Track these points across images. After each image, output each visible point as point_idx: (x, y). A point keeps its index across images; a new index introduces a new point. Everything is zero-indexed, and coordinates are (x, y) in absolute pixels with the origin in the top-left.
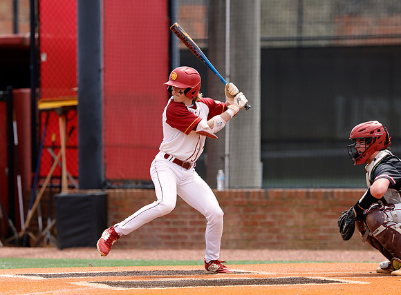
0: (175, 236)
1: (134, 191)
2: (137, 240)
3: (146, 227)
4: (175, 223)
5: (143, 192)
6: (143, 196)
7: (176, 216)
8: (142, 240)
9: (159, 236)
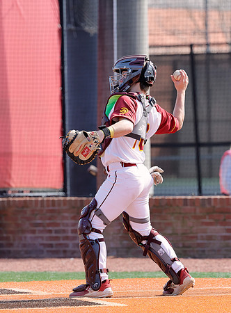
0: (57, 245)
1: (17, 199)
2: (20, 249)
3: (29, 235)
4: (56, 232)
5: (25, 201)
6: (25, 204)
7: (58, 225)
8: (25, 249)
9: (42, 244)
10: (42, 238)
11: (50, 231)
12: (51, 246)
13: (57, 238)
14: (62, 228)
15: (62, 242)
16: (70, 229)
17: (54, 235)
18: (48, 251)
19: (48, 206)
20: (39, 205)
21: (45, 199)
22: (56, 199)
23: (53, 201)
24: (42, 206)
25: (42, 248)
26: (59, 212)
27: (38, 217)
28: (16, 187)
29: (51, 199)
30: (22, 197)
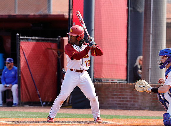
0: (123, 104)
1: (106, 83)
2: (106, 105)
3: (111, 99)
4: (123, 98)
5: (109, 84)
6: (109, 86)
7: (123, 95)
8: (109, 105)
9: (116, 104)
10: (116, 101)
11: (120, 98)
12: (120, 104)
13: (123, 101)
14: (125, 96)
15: (125, 103)
16: (129, 97)
17: (122, 99)
18: (119, 107)
19: (120, 87)
20: (116, 86)
21: (118, 84)
22: (123, 84)
23: (122, 85)
24: (117, 86)
25: (116, 105)
26: (124, 89)
27: (115, 91)
28: (106, 78)
29: (121, 84)
30: (108, 82)
